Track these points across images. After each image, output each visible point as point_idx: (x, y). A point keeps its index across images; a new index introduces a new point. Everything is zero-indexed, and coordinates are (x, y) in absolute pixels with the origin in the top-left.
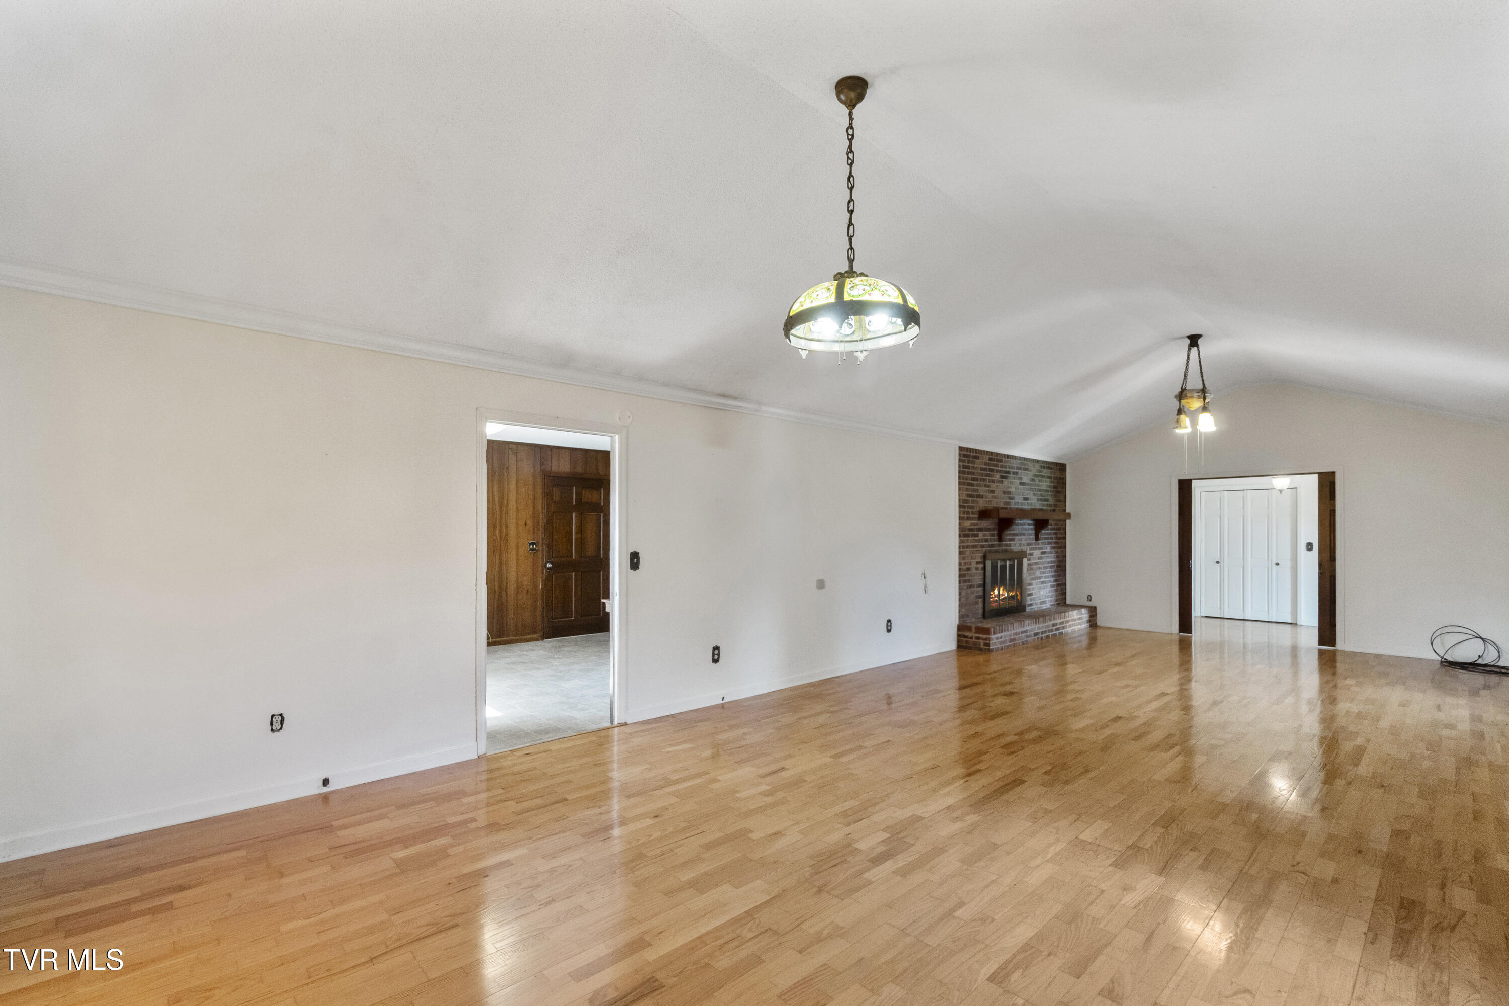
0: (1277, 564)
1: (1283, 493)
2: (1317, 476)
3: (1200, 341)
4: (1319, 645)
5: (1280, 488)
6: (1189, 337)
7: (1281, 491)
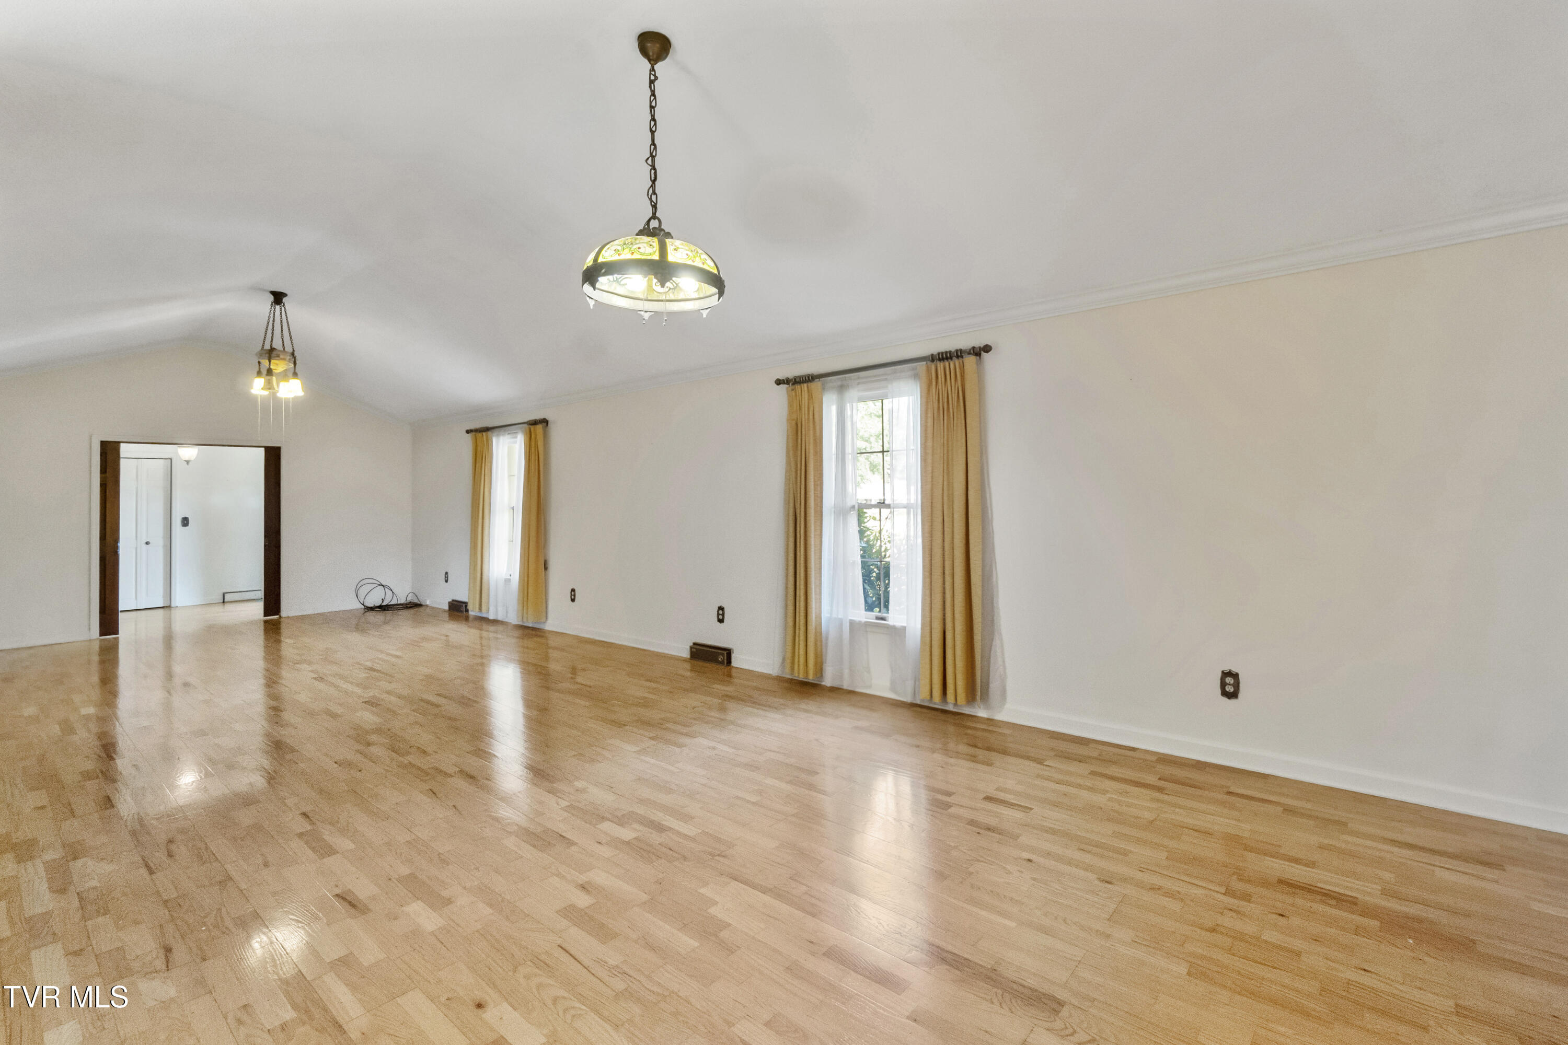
0: (147, 543)
1: (190, 463)
2: (263, 450)
3: (284, 300)
4: (265, 616)
5: (187, 459)
6: (273, 293)
7: (188, 462)
